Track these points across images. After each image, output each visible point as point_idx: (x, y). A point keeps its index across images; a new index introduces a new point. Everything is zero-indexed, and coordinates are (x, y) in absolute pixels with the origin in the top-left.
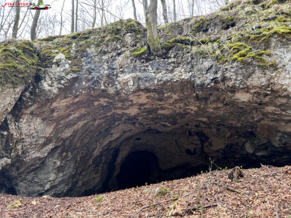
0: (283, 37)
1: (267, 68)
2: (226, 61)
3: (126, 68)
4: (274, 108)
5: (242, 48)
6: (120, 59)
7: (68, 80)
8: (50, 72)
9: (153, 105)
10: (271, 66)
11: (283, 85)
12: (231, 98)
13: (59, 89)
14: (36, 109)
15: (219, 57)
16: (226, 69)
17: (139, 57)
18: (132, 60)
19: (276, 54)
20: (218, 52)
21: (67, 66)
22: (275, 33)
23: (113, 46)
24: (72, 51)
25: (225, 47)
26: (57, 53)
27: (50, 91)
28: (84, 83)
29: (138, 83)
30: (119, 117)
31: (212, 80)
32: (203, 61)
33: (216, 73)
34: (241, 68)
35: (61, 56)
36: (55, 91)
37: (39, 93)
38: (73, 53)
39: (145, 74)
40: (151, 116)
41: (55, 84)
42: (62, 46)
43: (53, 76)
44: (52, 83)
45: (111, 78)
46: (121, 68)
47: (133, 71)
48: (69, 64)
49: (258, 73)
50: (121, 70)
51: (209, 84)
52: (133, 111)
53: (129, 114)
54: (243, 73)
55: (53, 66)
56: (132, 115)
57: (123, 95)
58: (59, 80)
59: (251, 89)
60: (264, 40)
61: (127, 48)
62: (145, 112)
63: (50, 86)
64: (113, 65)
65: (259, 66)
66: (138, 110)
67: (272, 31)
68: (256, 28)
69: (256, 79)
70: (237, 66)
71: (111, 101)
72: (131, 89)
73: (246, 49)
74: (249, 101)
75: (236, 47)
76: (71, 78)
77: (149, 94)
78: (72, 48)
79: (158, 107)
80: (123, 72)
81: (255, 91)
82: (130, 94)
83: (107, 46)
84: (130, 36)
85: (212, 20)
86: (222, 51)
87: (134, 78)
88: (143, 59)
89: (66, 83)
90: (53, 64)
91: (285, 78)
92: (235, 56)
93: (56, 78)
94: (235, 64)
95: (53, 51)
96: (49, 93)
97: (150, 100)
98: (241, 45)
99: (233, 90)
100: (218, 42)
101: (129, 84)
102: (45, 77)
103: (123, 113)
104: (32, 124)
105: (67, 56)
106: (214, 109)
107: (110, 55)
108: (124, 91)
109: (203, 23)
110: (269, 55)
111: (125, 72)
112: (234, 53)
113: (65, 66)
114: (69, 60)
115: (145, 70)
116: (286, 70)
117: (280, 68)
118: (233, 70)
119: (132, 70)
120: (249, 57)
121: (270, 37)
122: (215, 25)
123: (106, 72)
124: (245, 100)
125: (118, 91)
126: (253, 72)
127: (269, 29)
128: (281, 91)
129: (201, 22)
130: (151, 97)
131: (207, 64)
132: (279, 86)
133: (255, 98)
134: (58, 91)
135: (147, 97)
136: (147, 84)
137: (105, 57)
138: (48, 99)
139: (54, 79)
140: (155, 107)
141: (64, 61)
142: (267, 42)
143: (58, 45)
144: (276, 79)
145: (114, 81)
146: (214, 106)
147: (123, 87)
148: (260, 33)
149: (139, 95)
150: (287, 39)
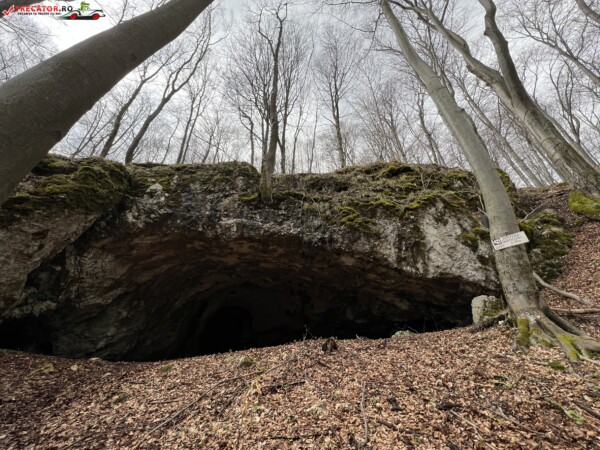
0: (388, 210)
2: (335, 223)
3: (232, 212)
6: (226, 201)
7: (160, 214)
8: (139, 202)
9: (255, 256)
11: (384, 255)
12: (336, 260)
13: (147, 223)
14: (110, 243)
15: (329, 218)
16: (335, 230)
17: (248, 203)
18: (239, 205)
19: (380, 224)
20: (328, 213)
21: (163, 199)
23: (221, 187)
24: (172, 184)
25: (336, 208)
26: (153, 182)
28: (179, 221)
29: (243, 230)
30: (214, 265)
31: (320, 239)
32: (313, 219)
33: (324, 233)
34: (348, 232)
35: (158, 187)
36: (141, 225)
37: (119, 224)
38: (173, 186)
39: (251, 222)
40: (251, 268)
41: (143, 217)
42: (161, 176)
43: (142, 208)
44: (139, 215)
45: (213, 220)
46: (226, 211)
47: (238, 217)
48: (166, 198)
50: (226, 213)
51: (316, 243)
52: (232, 260)
53: (227, 263)
54: (349, 237)
55: (145, 196)
56: (229, 264)
57: (223, 241)
58: (149, 213)
59: (356, 254)
60: (371, 209)
61: (237, 191)
62: (245, 263)
64: (217, 207)
66: (237, 260)
67: (378, 202)
68: (365, 196)
69: (361, 245)
70: (345, 230)
71: (207, 245)
72: (233, 235)
73: (354, 215)
75: (345, 211)
76: (164, 214)
77: (252, 244)
78: (173, 180)
79: (261, 259)
80: (227, 216)
81: (359, 256)
82: (231, 241)
83: (215, 185)
84: (242, 180)
85: (326, 180)
86: (332, 212)
87: (238, 224)
88: (252, 205)
89: (157, 218)
90: (145, 193)
92: (344, 220)
93: (145, 211)
94: (343, 227)
95: (149, 180)
97: (253, 251)
98: (351, 210)
99: (339, 252)
100: (330, 202)
101: (232, 229)
102: (132, 207)
103: (220, 261)
104: (99, 261)
105: (165, 188)
106: (319, 269)
107: (216, 196)
108: (224, 237)
109: (318, 182)
111: (229, 216)
112: (343, 217)
113: (159, 199)
114: (167, 192)
115: (252, 217)
116: (388, 241)
117: (383, 238)
118: (340, 233)
120: (357, 223)
121: (376, 207)
122: (329, 185)
123: (207, 213)
124: (349, 264)
125: (218, 236)
127: (376, 200)
128: (382, 260)
129: (317, 180)
130: (254, 247)
131: (317, 222)
132: (381, 255)
133: (358, 264)
134: (144, 226)
135: (250, 246)
136: (252, 233)
137: (210, 197)
138: (129, 234)
139: (142, 211)
140: (257, 258)
141: (160, 192)
142: (374, 211)
143: (157, 174)
144: (378, 248)
145: (215, 224)
146: (319, 266)
147: (224, 232)
148: (368, 202)
149: (241, 244)
150: (390, 212)
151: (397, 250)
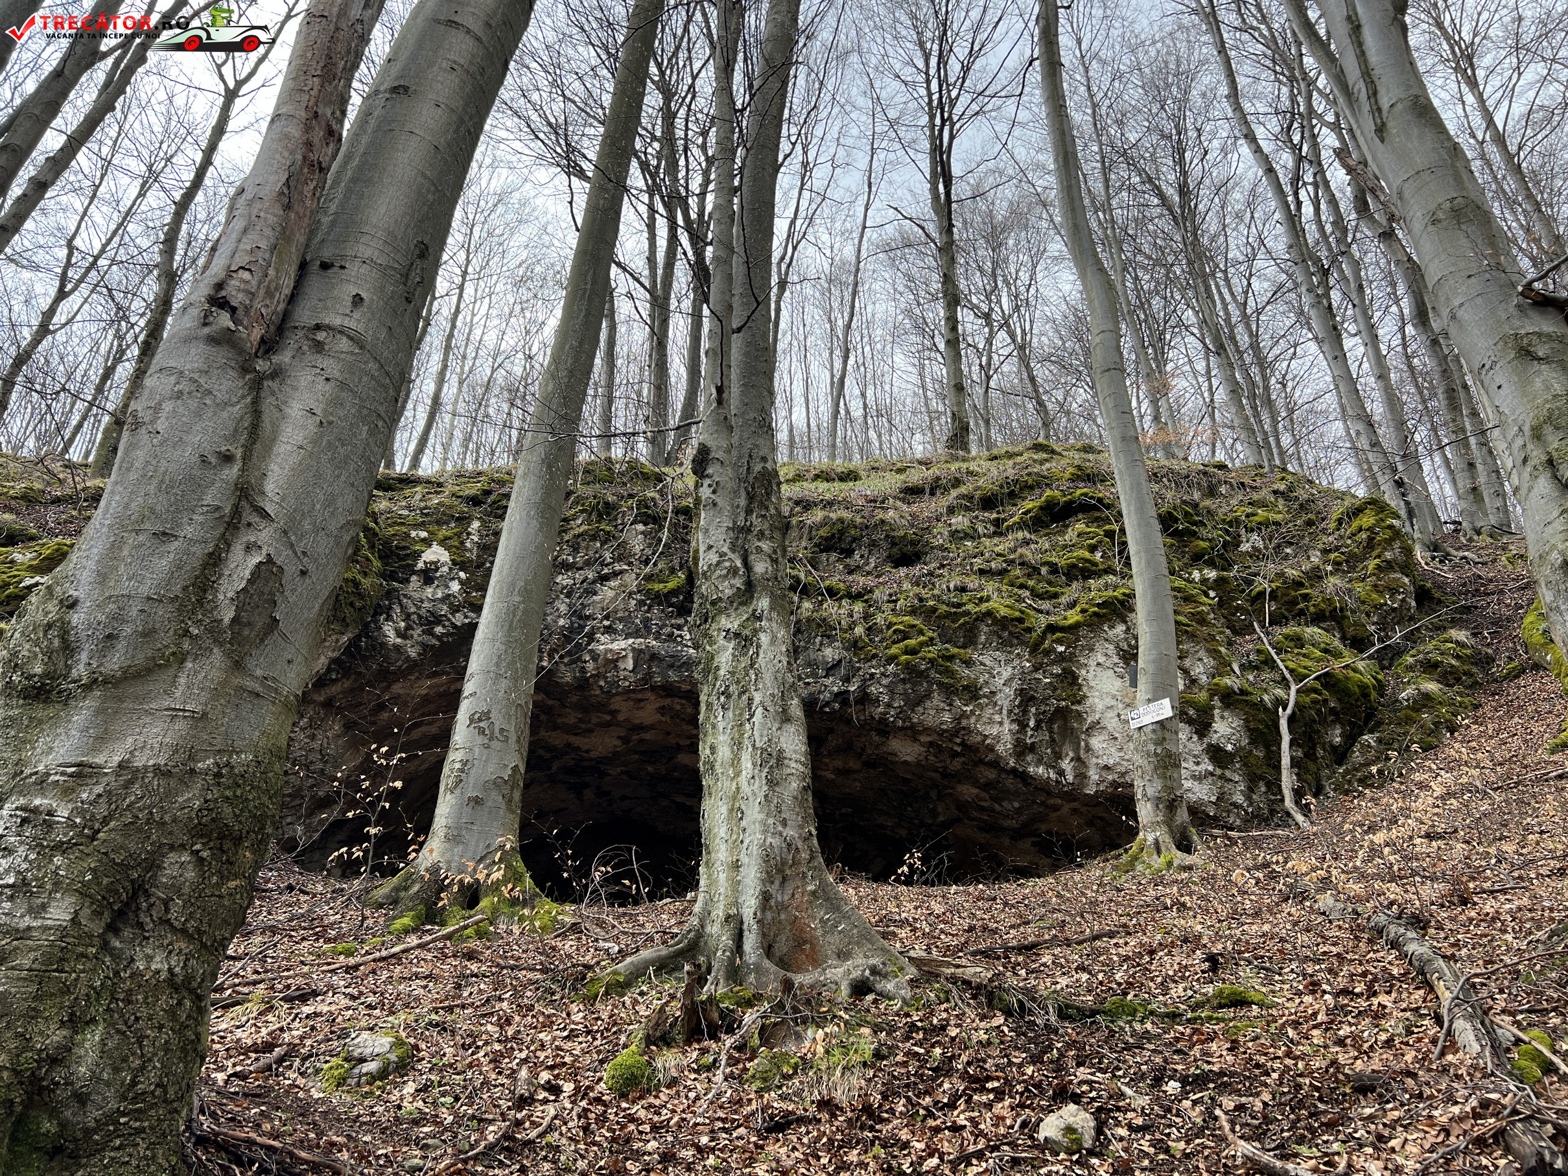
0: (1004, 628)
1: (956, 692)
2: (875, 656)
3: (621, 620)
4: (975, 791)
5: (913, 632)
6: (606, 592)
7: (454, 626)
8: (405, 596)
9: (668, 733)
10: (966, 688)
11: (986, 737)
12: (877, 747)
13: (424, 646)
14: (343, 692)
15: (860, 644)
16: (872, 675)
17: (659, 599)
18: (641, 603)
19: (982, 664)
20: (859, 630)
21: (455, 587)
22: (989, 613)
23: (591, 553)
24: (468, 545)
25: (879, 619)
26: (423, 540)
27: (397, 648)
29: (649, 667)
30: (548, 756)
31: (837, 695)
32: (821, 644)
33: (847, 680)
34: (903, 681)
35: (436, 554)
36: (413, 653)
37: (366, 649)
38: (470, 551)
39: (672, 648)
40: (650, 769)
41: (417, 632)
42: (439, 523)
43: (413, 610)
44: (408, 628)
45: (576, 640)
46: (607, 617)
47: (636, 634)
48: (461, 582)
49: (937, 700)
50: (606, 623)
51: (827, 704)
52: (602, 744)
53: (587, 751)
54: (905, 693)
55: (414, 578)
56: (593, 755)
57: (598, 692)
58: (430, 623)
59: (921, 733)
60: (963, 624)
61: (630, 564)
62: (636, 752)
63: (399, 634)
64: (584, 606)
65: (940, 685)
66: (618, 743)
67: (984, 607)
68: (956, 589)
69: (932, 712)
70: (895, 675)
71: (551, 702)
72: (625, 679)
73: (922, 638)
74: (918, 764)
75: (901, 627)
76: (464, 625)
77: (668, 701)
78: (469, 534)
79: (682, 743)
80: (609, 630)
81: (929, 739)
82: (617, 694)
83: (576, 550)
84: (642, 533)
85: (867, 527)
86: (869, 629)
87: (638, 653)
88: (671, 605)
89: (447, 634)
90: (414, 573)
91: (991, 722)
92: (894, 650)
93: (420, 617)
94: (891, 668)
95: (413, 534)
96: (393, 655)
97: (666, 719)
98: (914, 626)
99: (884, 728)
100: (866, 601)
101: (622, 665)
102: (390, 608)
103: (568, 745)
104: (320, 735)
105: (459, 560)
106: (839, 772)
107: (579, 576)
108: (602, 683)
109: (842, 532)
110: (968, 663)
111: (615, 631)
112: (894, 642)
113: (447, 587)
114: (461, 569)
115: (671, 635)
116: (995, 704)
117: (985, 696)
118: (885, 682)
119: (638, 630)
120: (923, 659)
121: (977, 619)
122: (873, 544)
123: (561, 622)
124: (909, 758)
125: (587, 679)
126: (928, 696)
127: (981, 600)
128: (982, 749)
129: (839, 526)
130: (671, 709)
131: (830, 653)
132: (979, 738)
133: (931, 758)
134: (419, 654)
135: (663, 708)
136: (673, 676)
137: (563, 580)
138: (387, 672)
139: (414, 617)
140: (672, 740)
141: (446, 569)
142: (971, 630)
143: (427, 515)
144: (973, 720)
145: (580, 650)
146: (838, 763)
147: (602, 670)
148: (959, 605)
149: (640, 700)
150: (1011, 633)
151: (1015, 727)
